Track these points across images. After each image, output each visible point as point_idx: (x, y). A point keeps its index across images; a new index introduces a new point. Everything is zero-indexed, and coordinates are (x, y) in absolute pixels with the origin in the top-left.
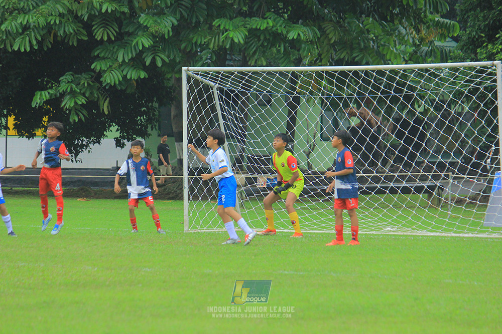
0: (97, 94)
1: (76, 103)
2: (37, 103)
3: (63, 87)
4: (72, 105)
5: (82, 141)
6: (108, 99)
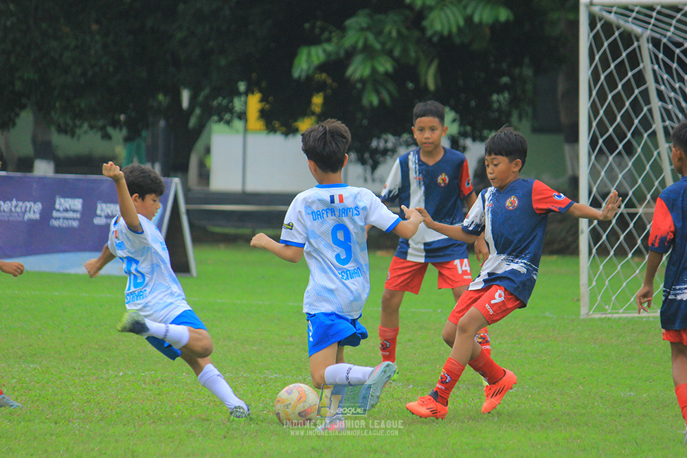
0: (415, 52)
2: (302, 70)
3: (350, 38)
4: (367, 72)
6: (436, 62)
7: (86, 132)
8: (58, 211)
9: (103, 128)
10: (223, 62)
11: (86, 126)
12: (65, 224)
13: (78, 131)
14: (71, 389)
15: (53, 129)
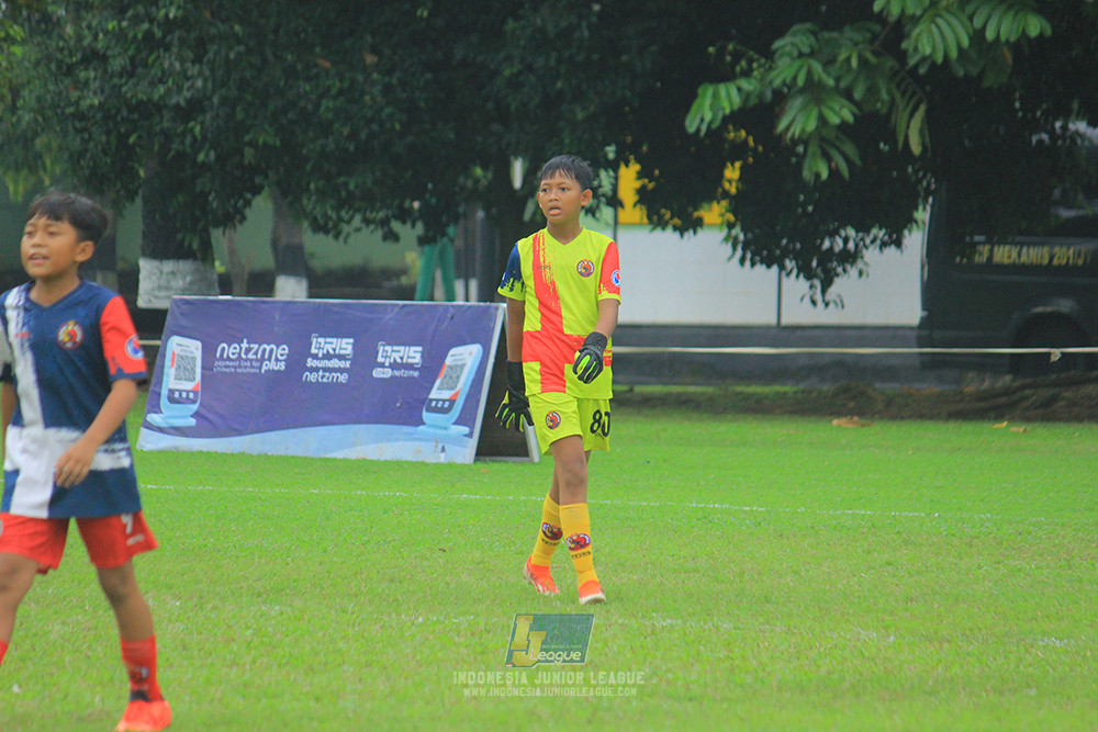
0: (889, 92)
1: (822, 120)
2: (702, 120)
3: (785, 70)
4: (812, 125)
5: (846, 240)
6: (922, 108)
7: (358, 230)
8: (315, 357)
9: (384, 223)
10: (580, 116)
11: (358, 219)
12: (328, 378)
13: (346, 228)
14: (341, 644)
15: (306, 224)
